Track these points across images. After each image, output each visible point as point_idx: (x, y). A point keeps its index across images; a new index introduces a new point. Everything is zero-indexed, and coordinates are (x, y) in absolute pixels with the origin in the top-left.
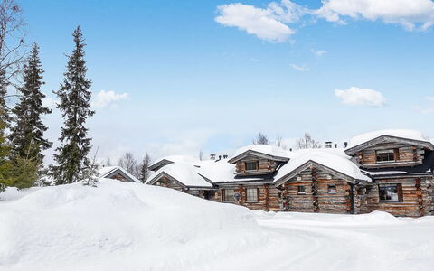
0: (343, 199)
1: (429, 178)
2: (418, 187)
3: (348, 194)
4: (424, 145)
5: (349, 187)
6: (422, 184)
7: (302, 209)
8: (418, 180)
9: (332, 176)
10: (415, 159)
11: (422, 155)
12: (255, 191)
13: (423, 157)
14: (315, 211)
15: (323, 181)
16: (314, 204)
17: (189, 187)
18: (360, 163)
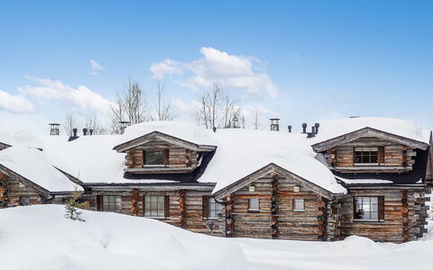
0: (313, 220)
1: (418, 191)
2: (404, 202)
3: (321, 213)
4: (417, 146)
5: (323, 204)
6: (410, 198)
7: (253, 234)
8: (405, 193)
9: (301, 187)
10: (405, 164)
11: (413, 158)
12: (162, 199)
13: (413, 161)
14: (275, 236)
15: (286, 193)
16: (273, 227)
17: (54, 194)
18: (333, 165)
